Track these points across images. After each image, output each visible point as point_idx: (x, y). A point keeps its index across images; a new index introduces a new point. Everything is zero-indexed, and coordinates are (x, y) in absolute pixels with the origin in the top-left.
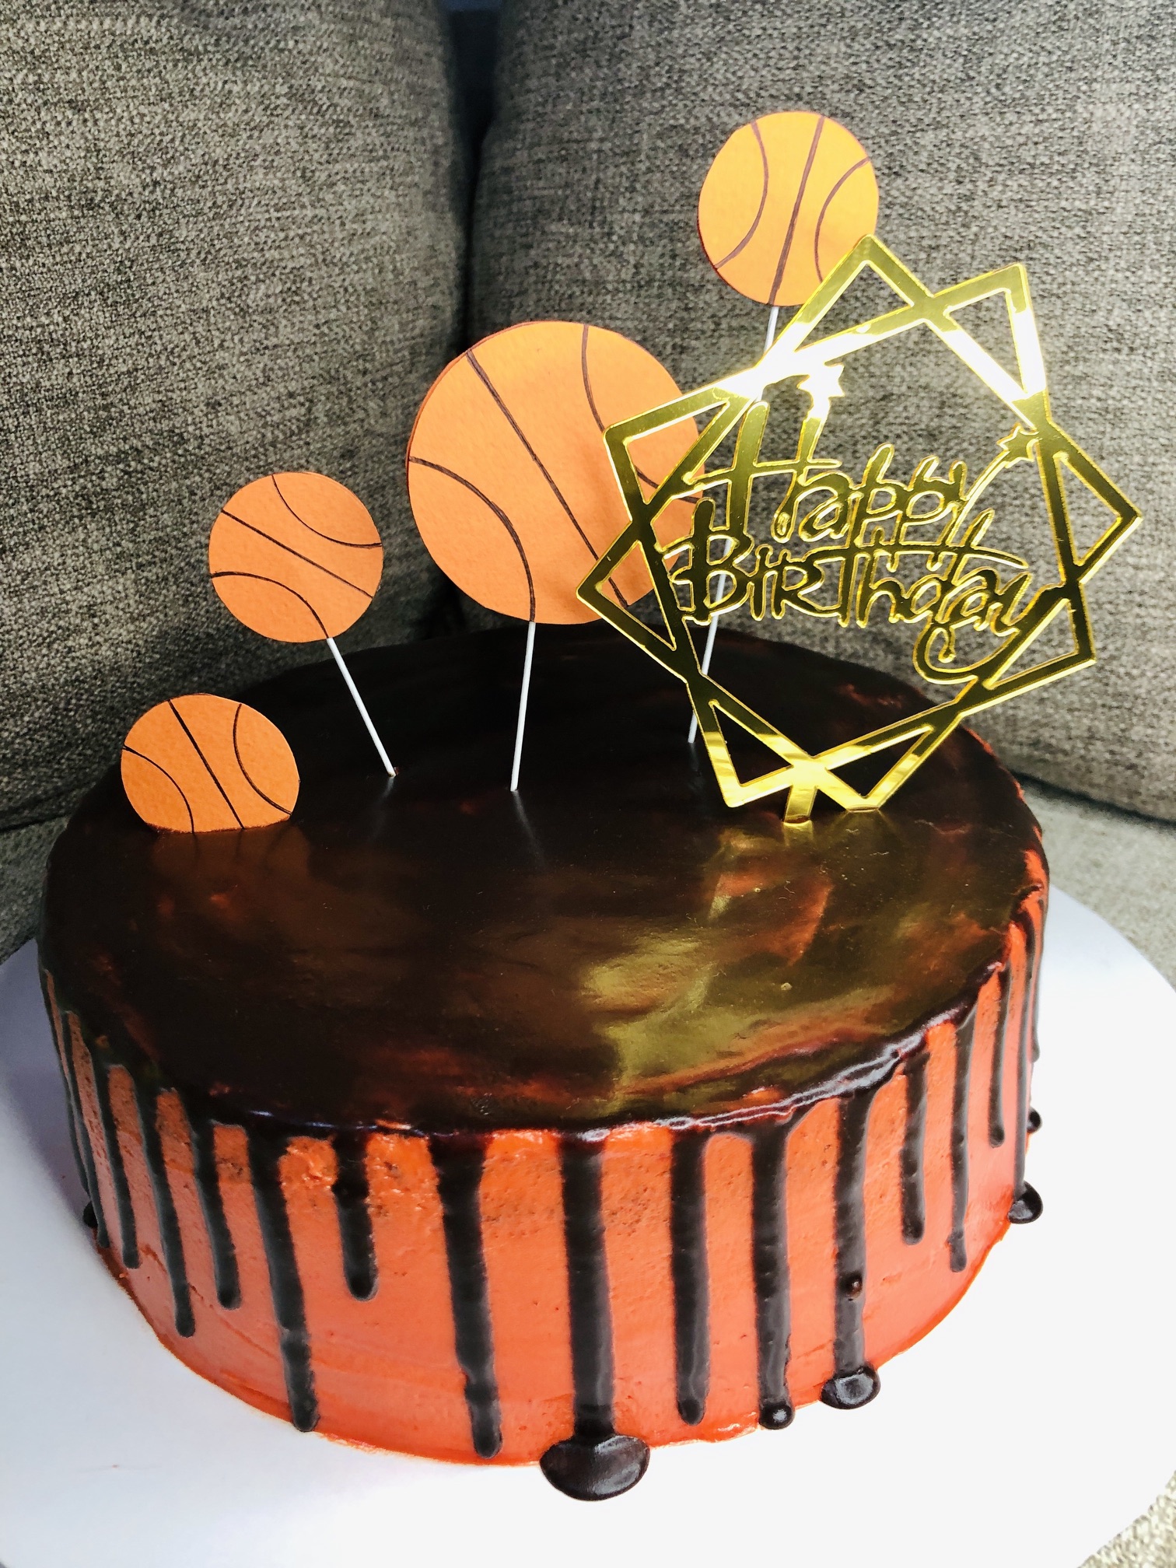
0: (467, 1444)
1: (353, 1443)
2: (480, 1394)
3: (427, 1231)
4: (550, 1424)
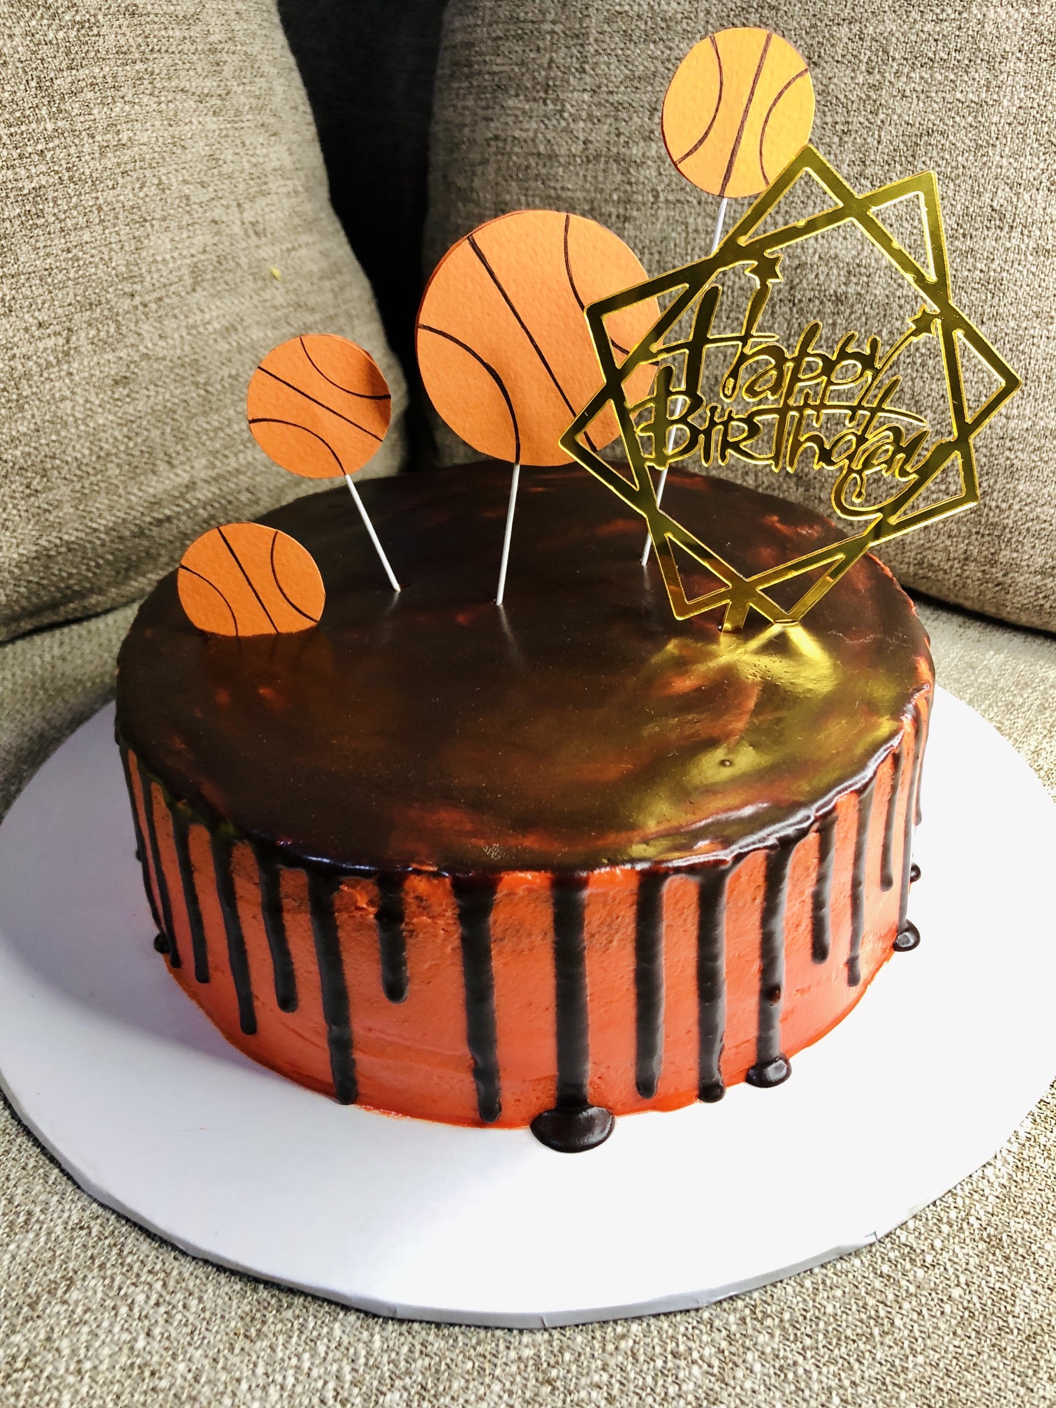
0: (475, 1115)
1: (384, 1113)
2: (485, 1074)
3: (449, 950)
4: (538, 1098)
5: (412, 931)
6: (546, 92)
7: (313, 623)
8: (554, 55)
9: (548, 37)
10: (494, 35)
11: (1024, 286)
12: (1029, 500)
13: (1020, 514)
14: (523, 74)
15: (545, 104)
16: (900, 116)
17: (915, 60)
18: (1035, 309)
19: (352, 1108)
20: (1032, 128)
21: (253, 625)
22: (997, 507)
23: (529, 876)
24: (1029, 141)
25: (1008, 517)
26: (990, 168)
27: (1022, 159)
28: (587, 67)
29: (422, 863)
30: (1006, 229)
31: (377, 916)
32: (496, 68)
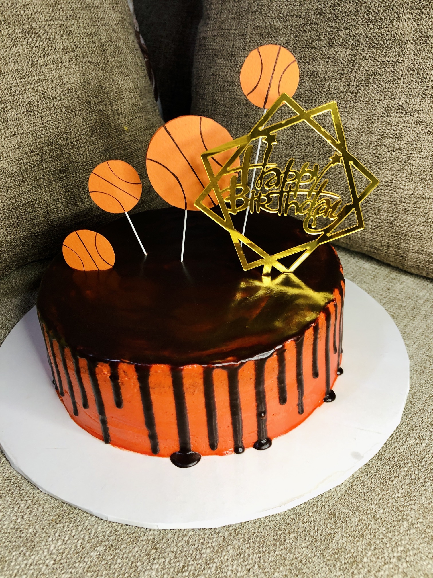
0: (150, 451)
1: (119, 448)
2: (153, 437)
3: (136, 391)
4: (173, 447)
5: (122, 383)
6: (231, 57)
7: (111, 267)
8: (235, 43)
9: (233, 36)
10: (214, 35)
11: (411, 136)
12: (412, 223)
13: (408, 228)
14: (223, 50)
15: (231, 61)
16: (363, 67)
17: (371, 45)
18: (415, 146)
19: (109, 446)
20: (416, 72)
21: (90, 267)
22: (400, 225)
23: (162, 366)
24: (415, 77)
25: (403, 230)
26: (398, 88)
27: (412, 85)
28: (246, 47)
29: (125, 359)
30: (404, 113)
31: (110, 377)
32: (214, 47)
